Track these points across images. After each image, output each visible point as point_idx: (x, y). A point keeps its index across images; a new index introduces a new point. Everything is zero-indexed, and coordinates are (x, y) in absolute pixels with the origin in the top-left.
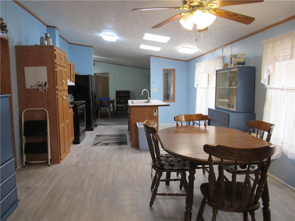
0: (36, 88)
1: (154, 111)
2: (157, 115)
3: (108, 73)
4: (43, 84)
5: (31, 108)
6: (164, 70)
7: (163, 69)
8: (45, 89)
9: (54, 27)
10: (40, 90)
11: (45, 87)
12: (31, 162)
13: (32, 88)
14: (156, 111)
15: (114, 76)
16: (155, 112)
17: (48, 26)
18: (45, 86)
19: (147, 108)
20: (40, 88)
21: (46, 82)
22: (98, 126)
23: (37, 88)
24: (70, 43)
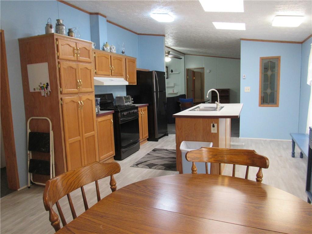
0: (38, 91)
1: (212, 125)
2: (216, 132)
3: (203, 68)
4: (45, 86)
5: (36, 117)
6: (262, 59)
7: (260, 58)
8: (46, 92)
9: (97, 14)
10: (43, 94)
11: (47, 90)
12: (36, 183)
13: (35, 91)
14: (216, 125)
15: (210, 72)
16: (214, 126)
17: (91, 14)
18: (47, 88)
19: (201, 120)
20: (42, 91)
21: (47, 84)
22: (169, 135)
23: (40, 91)
24: (139, 34)
